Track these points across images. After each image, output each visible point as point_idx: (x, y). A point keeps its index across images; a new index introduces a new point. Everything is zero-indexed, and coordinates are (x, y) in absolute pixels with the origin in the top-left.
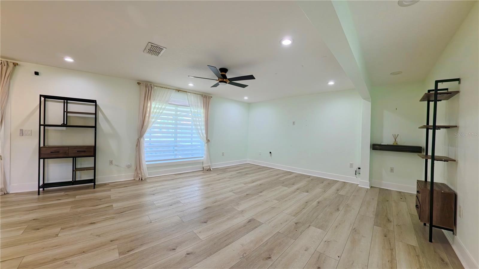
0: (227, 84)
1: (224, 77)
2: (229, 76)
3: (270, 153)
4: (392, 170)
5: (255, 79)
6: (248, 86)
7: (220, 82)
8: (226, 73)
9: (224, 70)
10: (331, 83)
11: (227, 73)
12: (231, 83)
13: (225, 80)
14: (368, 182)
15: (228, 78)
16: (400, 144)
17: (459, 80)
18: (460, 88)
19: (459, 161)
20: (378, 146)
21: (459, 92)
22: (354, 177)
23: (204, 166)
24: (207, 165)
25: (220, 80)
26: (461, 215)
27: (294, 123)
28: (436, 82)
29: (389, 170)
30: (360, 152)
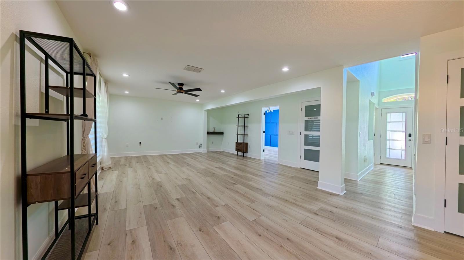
0: (183, 94)
1: (181, 89)
2: (185, 88)
5: (201, 90)
6: (199, 96)
7: (178, 92)
9: (181, 84)
10: (198, 101)
11: (183, 86)
12: (186, 93)
13: (182, 91)
15: (184, 90)
16: (216, 131)
17: (248, 115)
18: (249, 116)
19: (248, 135)
20: (210, 133)
21: (248, 117)
22: (199, 149)
23: (102, 166)
24: (108, 164)
25: (178, 91)
26: (249, 148)
27: (162, 119)
28: (245, 114)
29: (212, 143)
30: (202, 136)
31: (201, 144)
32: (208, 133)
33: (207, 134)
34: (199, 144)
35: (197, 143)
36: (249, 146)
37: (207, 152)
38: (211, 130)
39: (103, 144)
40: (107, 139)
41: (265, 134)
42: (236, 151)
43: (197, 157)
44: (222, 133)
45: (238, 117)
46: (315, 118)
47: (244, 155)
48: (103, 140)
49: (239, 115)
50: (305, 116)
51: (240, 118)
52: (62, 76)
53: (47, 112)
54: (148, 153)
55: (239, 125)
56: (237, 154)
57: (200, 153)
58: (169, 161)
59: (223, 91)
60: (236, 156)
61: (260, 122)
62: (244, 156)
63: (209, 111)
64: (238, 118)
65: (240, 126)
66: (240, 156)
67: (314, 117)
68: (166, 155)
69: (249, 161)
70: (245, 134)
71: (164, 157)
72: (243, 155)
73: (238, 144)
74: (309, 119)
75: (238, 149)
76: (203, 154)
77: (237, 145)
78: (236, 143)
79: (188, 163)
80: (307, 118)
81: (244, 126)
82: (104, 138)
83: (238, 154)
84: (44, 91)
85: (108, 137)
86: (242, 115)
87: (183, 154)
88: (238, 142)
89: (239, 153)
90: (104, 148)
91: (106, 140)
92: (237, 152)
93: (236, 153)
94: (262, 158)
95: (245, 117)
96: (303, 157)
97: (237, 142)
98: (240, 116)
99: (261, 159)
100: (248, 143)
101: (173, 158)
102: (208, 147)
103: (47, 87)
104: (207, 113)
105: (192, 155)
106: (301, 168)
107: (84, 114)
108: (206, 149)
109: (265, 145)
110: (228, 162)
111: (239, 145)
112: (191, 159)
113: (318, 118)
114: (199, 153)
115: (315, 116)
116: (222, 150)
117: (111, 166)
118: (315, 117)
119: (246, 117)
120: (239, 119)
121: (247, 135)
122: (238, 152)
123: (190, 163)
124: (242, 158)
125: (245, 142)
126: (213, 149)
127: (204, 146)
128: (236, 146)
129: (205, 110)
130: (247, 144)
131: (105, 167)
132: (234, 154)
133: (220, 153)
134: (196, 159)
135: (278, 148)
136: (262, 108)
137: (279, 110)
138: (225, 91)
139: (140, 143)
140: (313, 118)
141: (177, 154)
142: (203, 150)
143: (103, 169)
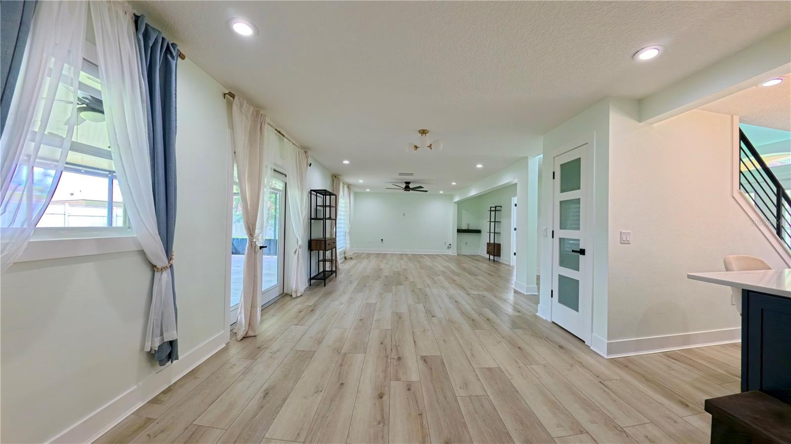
3: (382, 240)
4: (466, 243)
7: (405, 190)
9: (408, 183)
13: (408, 189)
15: (410, 188)
16: (470, 229)
17: (501, 207)
18: (502, 209)
19: (499, 233)
20: (462, 231)
21: (499, 211)
22: (447, 251)
23: (346, 255)
24: (349, 254)
26: (503, 250)
27: (404, 215)
28: (496, 206)
29: (465, 244)
30: (451, 235)
31: (450, 245)
32: (459, 231)
33: (458, 232)
34: (448, 245)
35: (445, 243)
36: (503, 248)
37: (458, 255)
38: (464, 227)
39: (346, 238)
40: (349, 233)
42: (487, 253)
44: (479, 232)
45: (490, 209)
47: (497, 260)
48: (347, 234)
49: (491, 207)
51: (493, 211)
52: (321, 197)
53: (316, 217)
55: (491, 221)
56: (489, 258)
60: (488, 261)
61: (510, 216)
63: (458, 203)
64: (491, 211)
66: (493, 260)
70: (495, 232)
73: (488, 245)
75: (490, 251)
81: (495, 222)
82: (347, 232)
84: (315, 207)
85: (350, 231)
88: (490, 242)
89: (491, 257)
90: (347, 241)
93: (488, 256)
95: (495, 210)
97: (488, 242)
98: (492, 209)
100: (501, 244)
102: (459, 248)
103: (317, 206)
104: (457, 206)
107: (330, 217)
108: (456, 251)
111: (490, 246)
114: (447, 255)
117: (352, 256)
119: (497, 209)
122: (490, 255)
124: (494, 263)
125: (498, 243)
126: (466, 251)
127: (454, 246)
128: (488, 248)
129: (454, 202)
130: (499, 245)
131: (348, 257)
132: (486, 259)
138: (456, 183)
142: (453, 252)
143: (345, 258)
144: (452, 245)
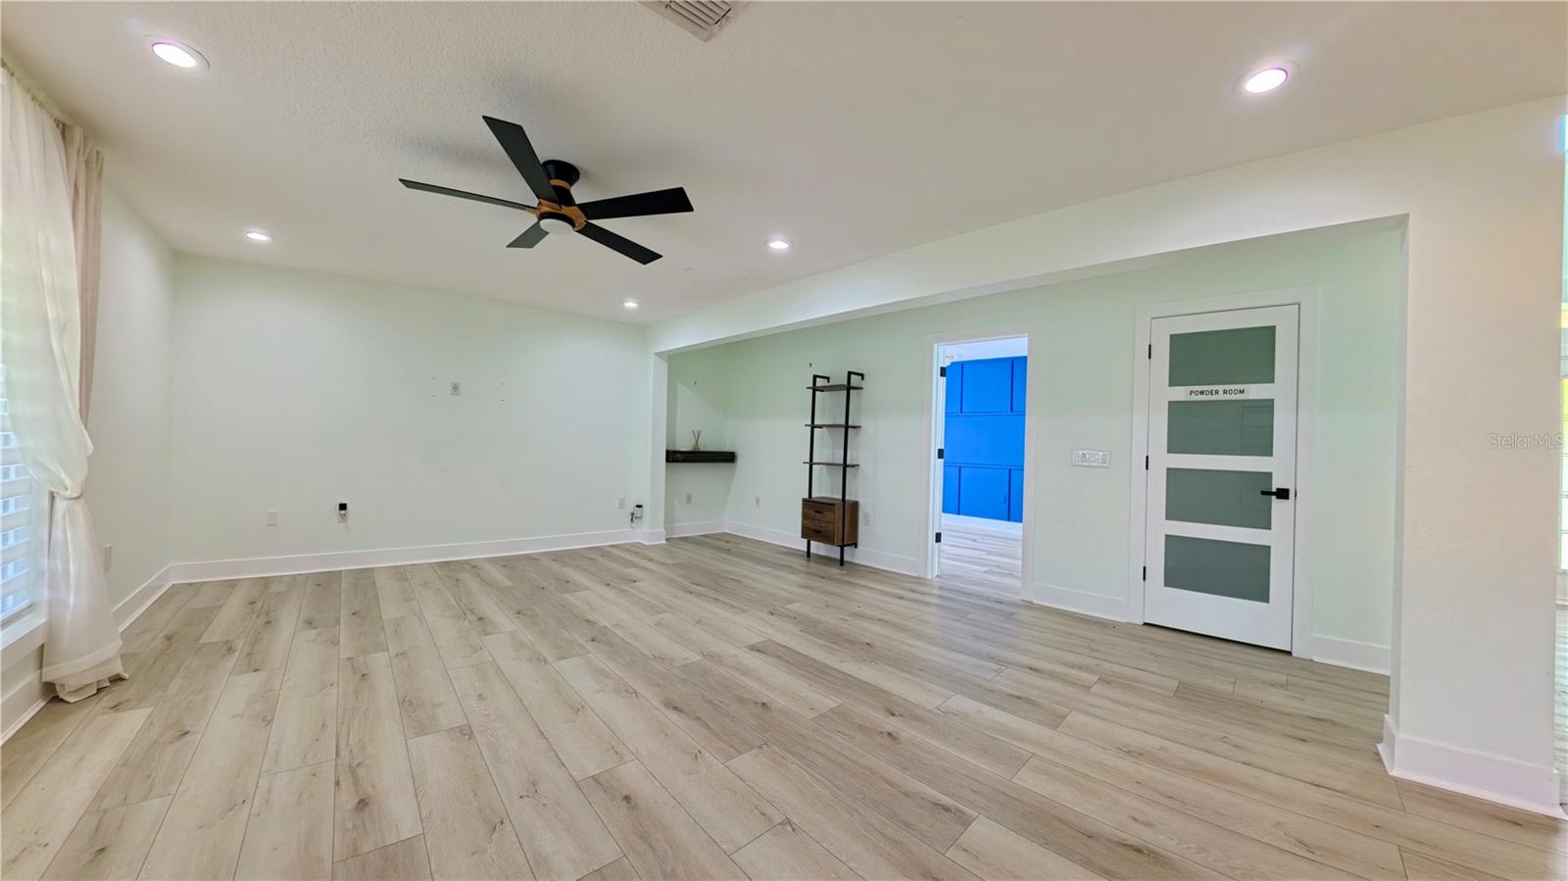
1: (565, 198)
2: (581, 194)
4: (689, 499)
7: (547, 216)
8: (571, 184)
10: (631, 305)
11: (574, 186)
12: (589, 231)
13: (565, 210)
14: (662, 530)
15: (578, 201)
16: (702, 448)
17: (862, 375)
18: (863, 384)
19: (862, 466)
20: (678, 455)
21: (862, 388)
22: (629, 529)
23: (50, 674)
25: (545, 209)
26: (867, 523)
27: (455, 388)
28: (850, 373)
29: (684, 499)
30: (647, 473)
31: (639, 506)
32: (673, 457)
33: (668, 460)
34: (630, 507)
35: (622, 502)
36: (866, 516)
37: (667, 540)
38: (684, 445)
39: (58, 533)
41: (945, 463)
42: (803, 536)
43: (631, 572)
44: (729, 457)
45: (811, 385)
46: (1225, 392)
47: (846, 558)
48: (61, 506)
49: (815, 377)
50: (1172, 384)
51: (822, 389)
54: (381, 556)
55: (816, 423)
56: (805, 549)
57: (634, 549)
58: (490, 607)
59: (779, 245)
60: (805, 562)
61: (925, 407)
62: (842, 562)
63: (676, 361)
64: (815, 389)
65: (820, 427)
66: (826, 560)
67: (1221, 388)
68: (473, 566)
69: (872, 585)
70: (848, 463)
71: (465, 576)
72: (838, 557)
73: (813, 508)
74: (1193, 398)
75: (816, 528)
76: (653, 555)
77: (812, 512)
78: (804, 500)
79: (590, 618)
80: (1181, 393)
81: (847, 427)
82: (68, 493)
83: (812, 551)
86: (828, 378)
87: (557, 557)
88: (813, 496)
89: (818, 548)
90: (66, 562)
91: (80, 508)
92: (806, 541)
93: (802, 545)
94: (931, 574)
95: (848, 388)
96: (1158, 571)
97: (807, 496)
98: (820, 382)
99: (929, 577)
100: (860, 503)
101: (508, 583)
102: (669, 519)
104: (666, 366)
105: (603, 561)
106: (1145, 624)
108: (660, 529)
109: (944, 511)
110: (791, 602)
111: (817, 512)
112: (602, 589)
113: (1241, 392)
114: (632, 545)
115: (1230, 384)
116: (726, 526)
118: (1227, 387)
119: (852, 384)
120: (817, 393)
121: (858, 465)
122: (812, 542)
123: (602, 621)
124: (835, 571)
125: (847, 498)
126: (692, 525)
127: (655, 514)
128: (805, 516)
129: (660, 355)
130: (855, 505)
131: (72, 684)
132: (790, 552)
133: (724, 544)
134: (624, 587)
135: (1021, 524)
136: (936, 345)
137: (1025, 358)
138: (792, 244)
139: (343, 507)
140: (1217, 392)
141: (527, 557)
142: (649, 533)
143: (51, 694)
144: (646, 508)
